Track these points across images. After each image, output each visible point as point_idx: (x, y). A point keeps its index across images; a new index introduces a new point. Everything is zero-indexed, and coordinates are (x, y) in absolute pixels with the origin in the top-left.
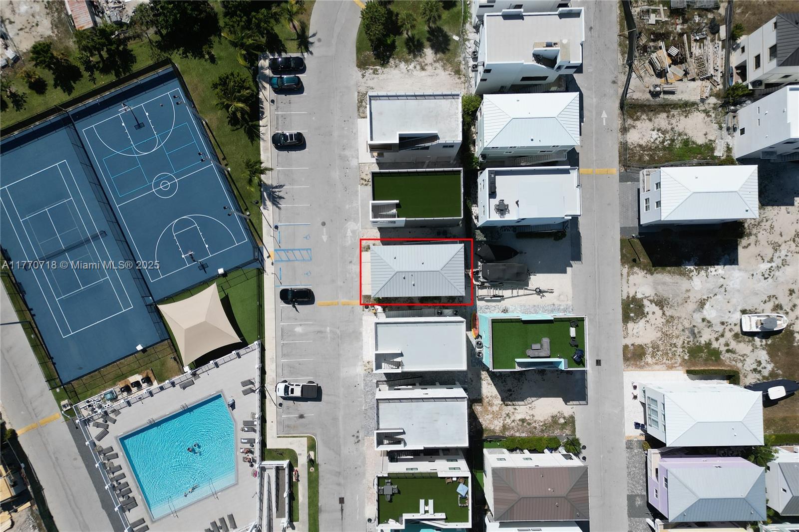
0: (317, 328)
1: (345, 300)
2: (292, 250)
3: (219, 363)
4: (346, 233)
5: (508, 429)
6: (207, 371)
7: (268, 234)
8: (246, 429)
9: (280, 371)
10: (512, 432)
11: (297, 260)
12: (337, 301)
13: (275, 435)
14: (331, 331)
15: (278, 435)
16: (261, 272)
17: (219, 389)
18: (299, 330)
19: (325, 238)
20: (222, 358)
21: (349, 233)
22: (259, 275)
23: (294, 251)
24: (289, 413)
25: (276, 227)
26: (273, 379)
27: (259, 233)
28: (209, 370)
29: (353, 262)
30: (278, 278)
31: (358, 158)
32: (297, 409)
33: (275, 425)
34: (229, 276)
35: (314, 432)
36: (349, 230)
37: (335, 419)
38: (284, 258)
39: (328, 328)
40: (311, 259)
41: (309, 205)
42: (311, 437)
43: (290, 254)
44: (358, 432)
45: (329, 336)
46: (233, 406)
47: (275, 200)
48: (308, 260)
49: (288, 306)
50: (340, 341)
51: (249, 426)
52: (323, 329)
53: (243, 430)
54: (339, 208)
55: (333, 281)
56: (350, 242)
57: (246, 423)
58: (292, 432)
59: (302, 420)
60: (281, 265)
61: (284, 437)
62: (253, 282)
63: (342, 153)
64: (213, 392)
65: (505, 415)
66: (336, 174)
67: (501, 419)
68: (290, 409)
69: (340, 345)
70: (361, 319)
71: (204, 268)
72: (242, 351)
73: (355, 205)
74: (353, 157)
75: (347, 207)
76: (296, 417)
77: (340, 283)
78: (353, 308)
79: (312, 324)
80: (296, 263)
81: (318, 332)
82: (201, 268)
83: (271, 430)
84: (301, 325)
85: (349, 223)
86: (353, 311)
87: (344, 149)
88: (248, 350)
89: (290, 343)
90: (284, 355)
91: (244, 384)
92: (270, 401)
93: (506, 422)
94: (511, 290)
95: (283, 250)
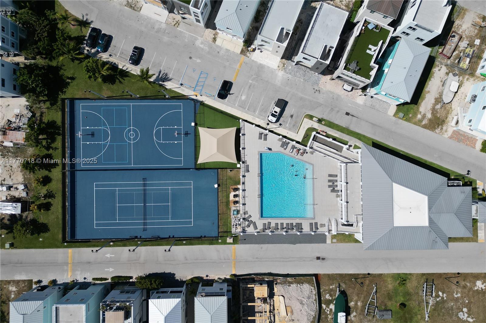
0: (247, 87)
1: (238, 65)
3: (243, 147)
4: (201, 48)
5: (349, 5)
6: (244, 155)
7: (183, 90)
8: (285, 147)
9: (262, 117)
11: (204, 82)
12: (237, 70)
13: (296, 134)
14: (252, 80)
16: (202, 103)
17: (257, 153)
18: (243, 98)
19: (199, 61)
20: (241, 144)
21: (202, 46)
22: (204, 106)
23: (199, 81)
24: (287, 123)
25: (182, 85)
26: (264, 122)
27: (180, 95)
28: (244, 153)
29: (219, 51)
30: (210, 96)
31: (162, 22)
32: (287, 117)
33: (290, 133)
34: (198, 122)
35: (303, 113)
36: (200, 45)
37: (301, 99)
38: (200, 88)
39: (250, 81)
41: (177, 61)
42: (306, 114)
43: (200, 84)
44: (314, 89)
45: (254, 83)
46: (270, 149)
47: (166, 79)
48: (208, 75)
49: (228, 98)
51: (284, 145)
52: (249, 85)
53: (285, 149)
54: (185, 45)
55: (225, 67)
56: (207, 48)
57: (282, 146)
58: (298, 125)
59: (294, 117)
60: (203, 92)
61: (299, 130)
62: (206, 110)
63: (155, 30)
64: (257, 157)
66: (166, 39)
67: (341, 6)
68: (285, 120)
69: (261, 78)
70: (253, 61)
71: (188, 134)
72: (242, 132)
73: (187, 36)
74: (160, 25)
75: (186, 40)
76: (291, 119)
77: (227, 64)
78: (244, 63)
79: (244, 89)
80: (206, 83)
81: (249, 88)
82: (187, 135)
83: (292, 135)
84: (241, 95)
85: (196, 43)
86: (246, 63)
87: (154, 28)
88: (243, 128)
89: (249, 106)
90: (254, 111)
91: (260, 138)
92: (276, 129)
93: (344, 4)
95: (196, 86)
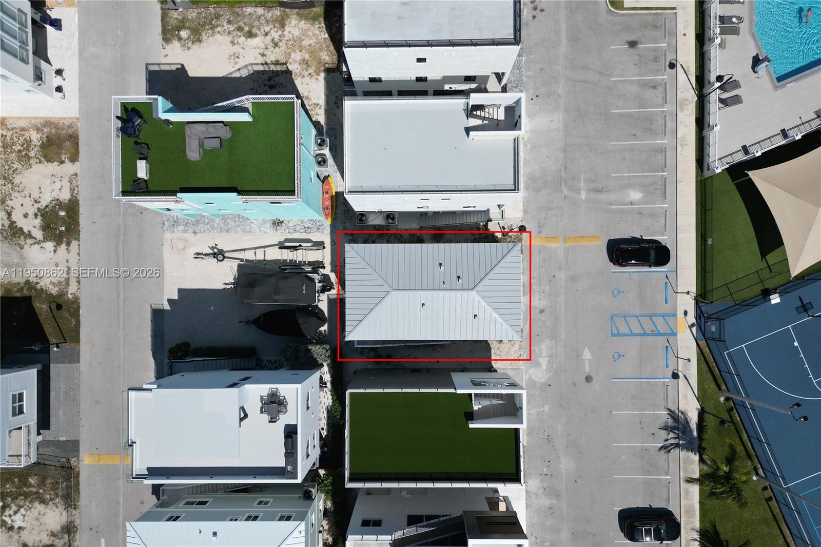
0: (603, 197)
1: (554, 245)
2: (645, 334)
3: (780, 137)
4: (549, 362)
5: (275, 21)
6: (803, 124)
8: (734, 20)
9: (670, 124)
10: (270, 15)
11: (637, 317)
12: (568, 244)
13: (679, 12)
14: (579, 193)
15: (674, 11)
16: (702, 297)
17: (779, 92)
18: (635, 195)
19: (587, 355)
20: (773, 147)
21: (544, 362)
22: (705, 293)
23: (642, 332)
24: (656, 50)
25: (675, 376)
26: (682, 110)
27: (704, 365)
28: (798, 126)
29: (538, 311)
30: (671, 286)
31: (527, 492)
32: (640, 57)
33: (681, 29)
34: (758, 289)
35: (611, 18)
36: (544, 367)
37: (574, 39)
38: (659, 321)
39: (583, 197)
40: (612, 317)
41: (613, 412)
42: (616, 8)
43: (649, 327)
44: (534, 17)
45: (582, 184)
46: (756, 61)
47: (677, 424)
48: (616, 315)
49: (654, 234)
50: (563, 174)
51: (729, 26)
52: (593, 196)
53: (740, 19)
54: (561, 406)
55: (573, 279)
56: (543, 346)
57: (735, 31)
58: (650, 17)
59: (633, 38)
60: (665, 309)
61: (665, 9)
62: (716, 281)
63: (554, 501)
64: (792, 86)
65: (281, 44)
66: (566, 465)
67: (287, 38)
68: (652, 58)
69: (563, 169)
70: (525, 212)
71: (803, 305)
72: (740, 157)
73: (534, 411)
75: (547, 408)
76: (642, 43)
77: (562, 276)
78: (540, 232)
79: (611, 204)
80: (638, 311)
81: (602, 191)
82: (808, 306)
83: (687, 21)
84: (631, 203)
85: (543, 380)
86: (539, 226)
87: (551, 508)
88: (729, 159)
89: (651, 171)
90: (663, 150)
91: (737, 100)
92: (688, 67)
93: (280, 32)
94: (267, 258)
95: (660, 334)
